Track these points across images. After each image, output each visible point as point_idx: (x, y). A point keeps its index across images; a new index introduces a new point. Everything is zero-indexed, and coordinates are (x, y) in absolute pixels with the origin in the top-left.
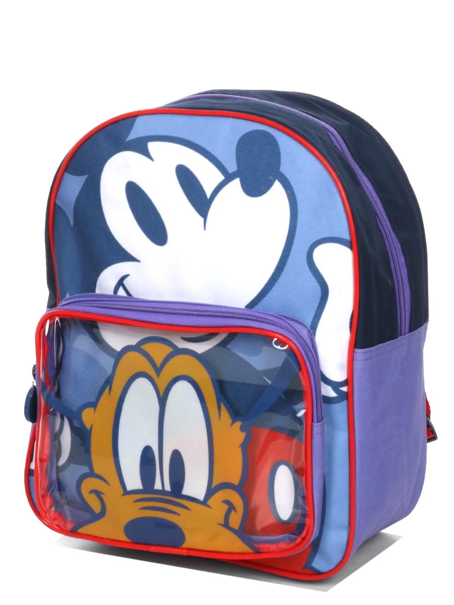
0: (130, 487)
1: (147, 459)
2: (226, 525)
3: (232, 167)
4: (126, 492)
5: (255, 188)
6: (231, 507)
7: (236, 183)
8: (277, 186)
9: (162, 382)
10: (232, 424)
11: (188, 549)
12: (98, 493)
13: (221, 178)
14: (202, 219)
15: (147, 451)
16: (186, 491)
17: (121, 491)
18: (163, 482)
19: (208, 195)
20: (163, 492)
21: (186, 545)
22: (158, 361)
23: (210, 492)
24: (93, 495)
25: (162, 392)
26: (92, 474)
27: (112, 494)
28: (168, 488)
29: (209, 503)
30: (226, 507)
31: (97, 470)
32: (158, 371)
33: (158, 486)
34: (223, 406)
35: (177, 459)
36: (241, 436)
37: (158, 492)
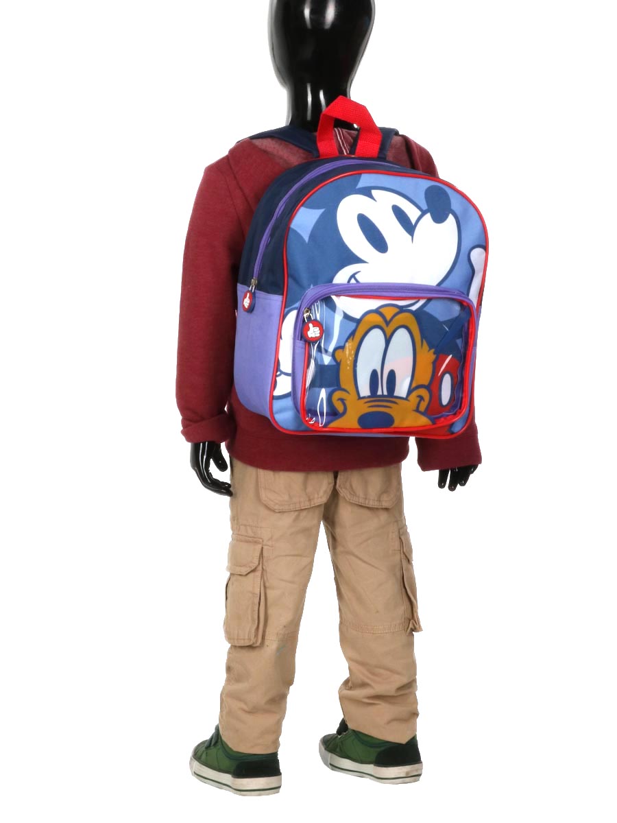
0: (362, 395)
1: (374, 376)
2: (417, 410)
3: (425, 207)
4: (360, 398)
5: (439, 218)
6: (421, 398)
7: (428, 216)
8: (451, 218)
9: (389, 331)
10: (429, 351)
11: (395, 428)
12: (342, 400)
13: (419, 213)
14: (411, 237)
15: (374, 373)
16: (396, 394)
17: (357, 397)
18: (382, 390)
19: (413, 222)
20: (383, 396)
21: (396, 424)
22: (388, 318)
23: (410, 391)
24: (340, 402)
25: (388, 336)
26: (340, 388)
27: (350, 399)
28: (385, 393)
29: (409, 398)
30: (418, 399)
31: (343, 386)
32: (387, 323)
33: (379, 393)
34: (424, 340)
35: (392, 375)
36: (434, 357)
37: (380, 396)
